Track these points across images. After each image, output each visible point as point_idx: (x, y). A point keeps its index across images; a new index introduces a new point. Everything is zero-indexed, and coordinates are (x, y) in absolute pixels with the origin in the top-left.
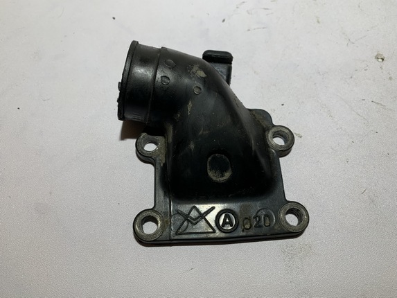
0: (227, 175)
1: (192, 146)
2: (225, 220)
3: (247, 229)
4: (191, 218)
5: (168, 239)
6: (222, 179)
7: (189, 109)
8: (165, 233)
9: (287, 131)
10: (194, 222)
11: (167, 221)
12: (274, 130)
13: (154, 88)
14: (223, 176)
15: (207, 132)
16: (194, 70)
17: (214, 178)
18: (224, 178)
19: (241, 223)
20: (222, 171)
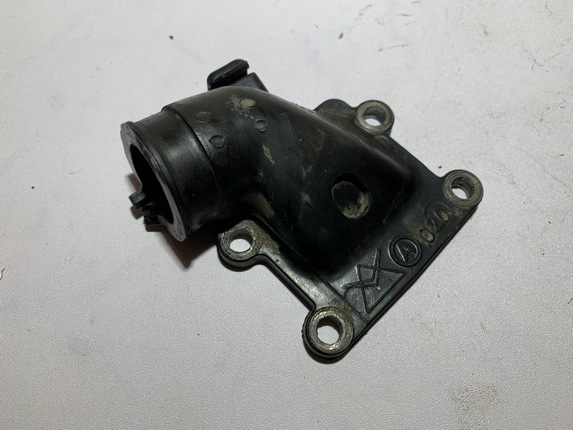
0: (364, 201)
1: (306, 198)
2: (403, 251)
3: (432, 242)
4: (367, 281)
5: (365, 325)
6: (362, 210)
7: (269, 156)
8: (355, 323)
9: (374, 104)
10: (375, 282)
11: (345, 309)
12: (360, 113)
13: (211, 163)
14: (359, 207)
15: (310, 168)
16: (237, 105)
17: (353, 216)
18: (363, 207)
19: (421, 240)
20: (355, 200)
